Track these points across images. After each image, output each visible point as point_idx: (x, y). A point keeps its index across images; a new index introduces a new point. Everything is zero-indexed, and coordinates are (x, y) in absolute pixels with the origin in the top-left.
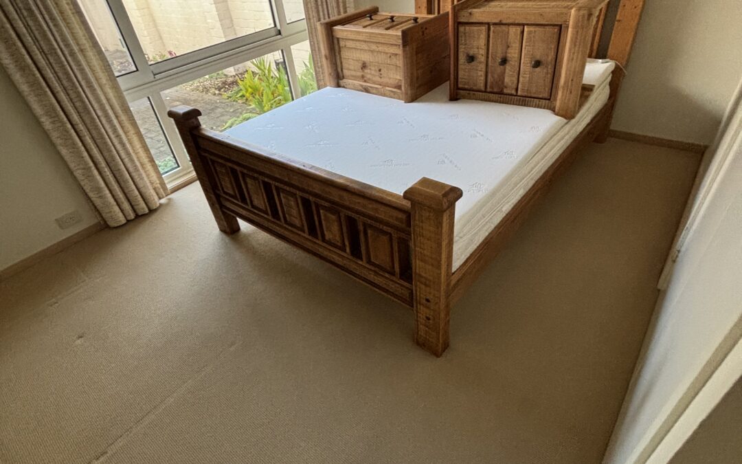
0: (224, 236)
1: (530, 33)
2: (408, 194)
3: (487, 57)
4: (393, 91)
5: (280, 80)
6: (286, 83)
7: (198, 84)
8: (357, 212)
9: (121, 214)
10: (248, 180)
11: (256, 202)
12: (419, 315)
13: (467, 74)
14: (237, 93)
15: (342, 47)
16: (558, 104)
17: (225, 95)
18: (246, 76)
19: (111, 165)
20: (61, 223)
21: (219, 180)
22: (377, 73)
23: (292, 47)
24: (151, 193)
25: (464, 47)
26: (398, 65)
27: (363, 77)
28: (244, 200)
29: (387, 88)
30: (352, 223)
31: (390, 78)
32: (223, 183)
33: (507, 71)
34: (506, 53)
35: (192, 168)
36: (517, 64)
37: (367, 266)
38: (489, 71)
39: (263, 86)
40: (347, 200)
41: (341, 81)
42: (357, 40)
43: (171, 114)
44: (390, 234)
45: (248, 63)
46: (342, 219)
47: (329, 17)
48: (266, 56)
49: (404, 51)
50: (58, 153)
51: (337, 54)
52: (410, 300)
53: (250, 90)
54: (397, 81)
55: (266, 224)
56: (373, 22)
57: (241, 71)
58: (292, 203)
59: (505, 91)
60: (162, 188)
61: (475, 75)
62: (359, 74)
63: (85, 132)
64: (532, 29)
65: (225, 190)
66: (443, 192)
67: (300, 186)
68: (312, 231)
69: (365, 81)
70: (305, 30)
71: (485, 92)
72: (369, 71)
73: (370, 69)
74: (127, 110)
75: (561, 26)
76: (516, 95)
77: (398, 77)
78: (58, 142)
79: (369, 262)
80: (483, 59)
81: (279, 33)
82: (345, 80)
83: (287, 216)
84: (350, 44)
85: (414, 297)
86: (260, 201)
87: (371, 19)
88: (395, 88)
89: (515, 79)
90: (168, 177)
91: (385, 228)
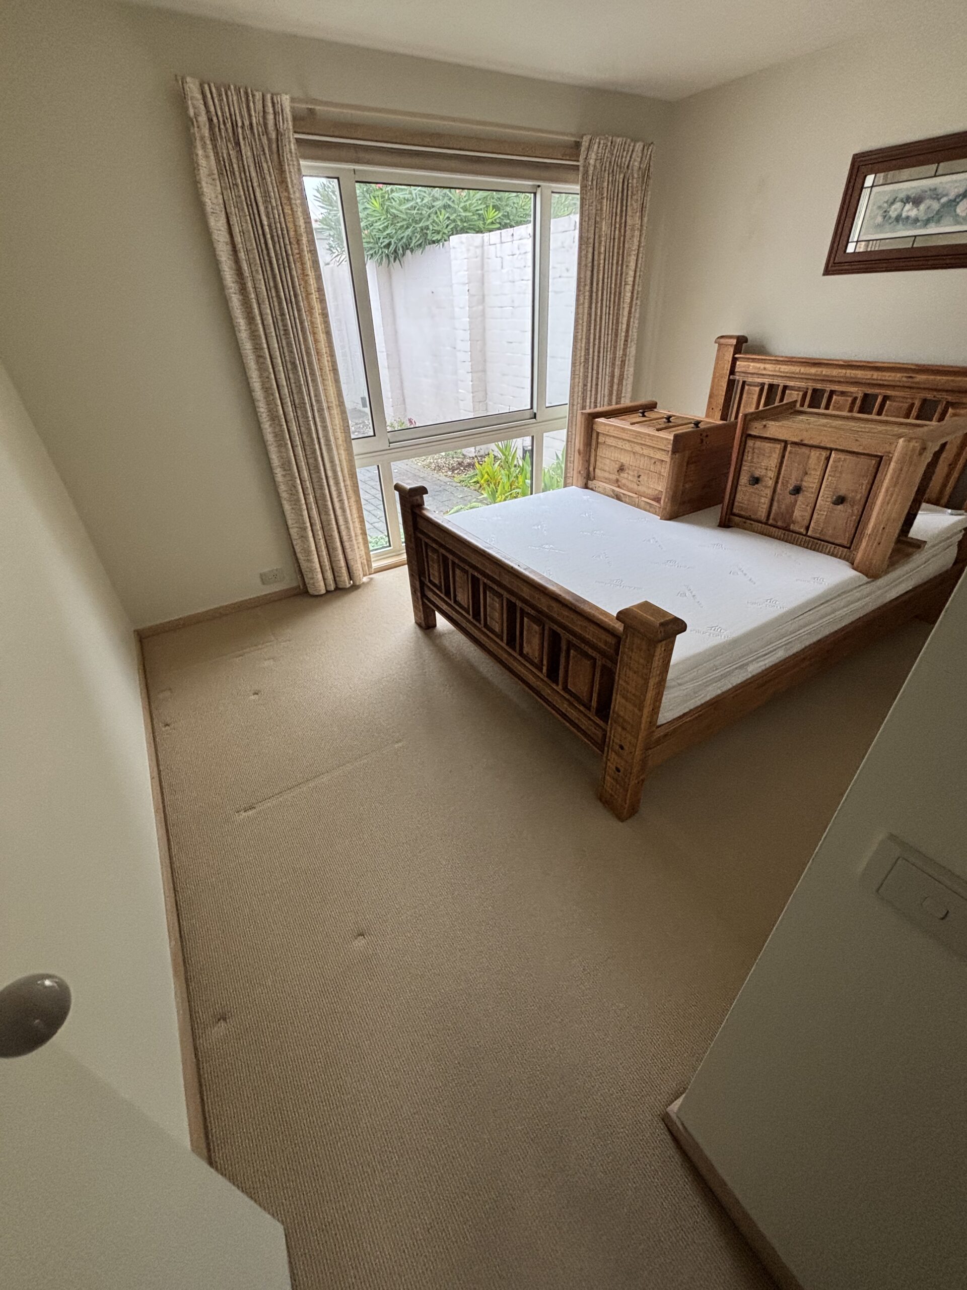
0: (418, 629)
1: (836, 461)
2: (623, 615)
3: (777, 482)
4: (650, 503)
5: (522, 469)
6: (529, 475)
7: (432, 461)
8: (564, 627)
9: (322, 584)
10: (458, 572)
11: (460, 598)
12: (609, 764)
13: (746, 498)
14: (471, 478)
15: (601, 443)
16: (859, 557)
17: (458, 478)
18: (486, 459)
19: (325, 529)
20: (264, 579)
21: (428, 566)
22: (635, 479)
23: (545, 434)
24: (358, 568)
25: (749, 464)
26: (662, 474)
27: (617, 481)
28: (448, 594)
29: (643, 499)
30: (555, 638)
31: (649, 488)
32: (431, 571)
33: (799, 503)
34: (802, 480)
35: (405, 551)
36: (814, 496)
37: (562, 693)
38: (776, 499)
39: (502, 476)
40: (556, 611)
41: (590, 482)
42: (620, 438)
43: (397, 487)
44: (595, 659)
45: (493, 446)
46: (546, 632)
47: (596, 406)
48: (514, 440)
49: (672, 459)
50: (281, 506)
51: (593, 450)
52: (602, 744)
53: (486, 476)
54: (657, 492)
55: (465, 624)
56: (644, 419)
57: (482, 453)
58: (497, 605)
59: (792, 527)
60: (368, 565)
61: (756, 500)
62: (614, 477)
63: (310, 491)
64: (842, 456)
65: (432, 578)
66: (662, 621)
67: (509, 586)
68: (511, 642)
69: (619, 487)
70: (566, 417)
71: (766, 524)
72: (626, 475)
73: (628, 473)
74: (353, 475)
75: (881, 457)
76: (806, 535)
77: (660, 489)
78: (284, 495)
79: (565, 688)
80: (771, 483)
81: (535, 416)
82: (594, 482)
83: (488, 618)
84: (610, 441)
85: (607, 740)
86: (464, 597)
87: (644, 416)
88: (653, 500)
89: (807, 515)
90: (377, 555)
91: (590, 651)
